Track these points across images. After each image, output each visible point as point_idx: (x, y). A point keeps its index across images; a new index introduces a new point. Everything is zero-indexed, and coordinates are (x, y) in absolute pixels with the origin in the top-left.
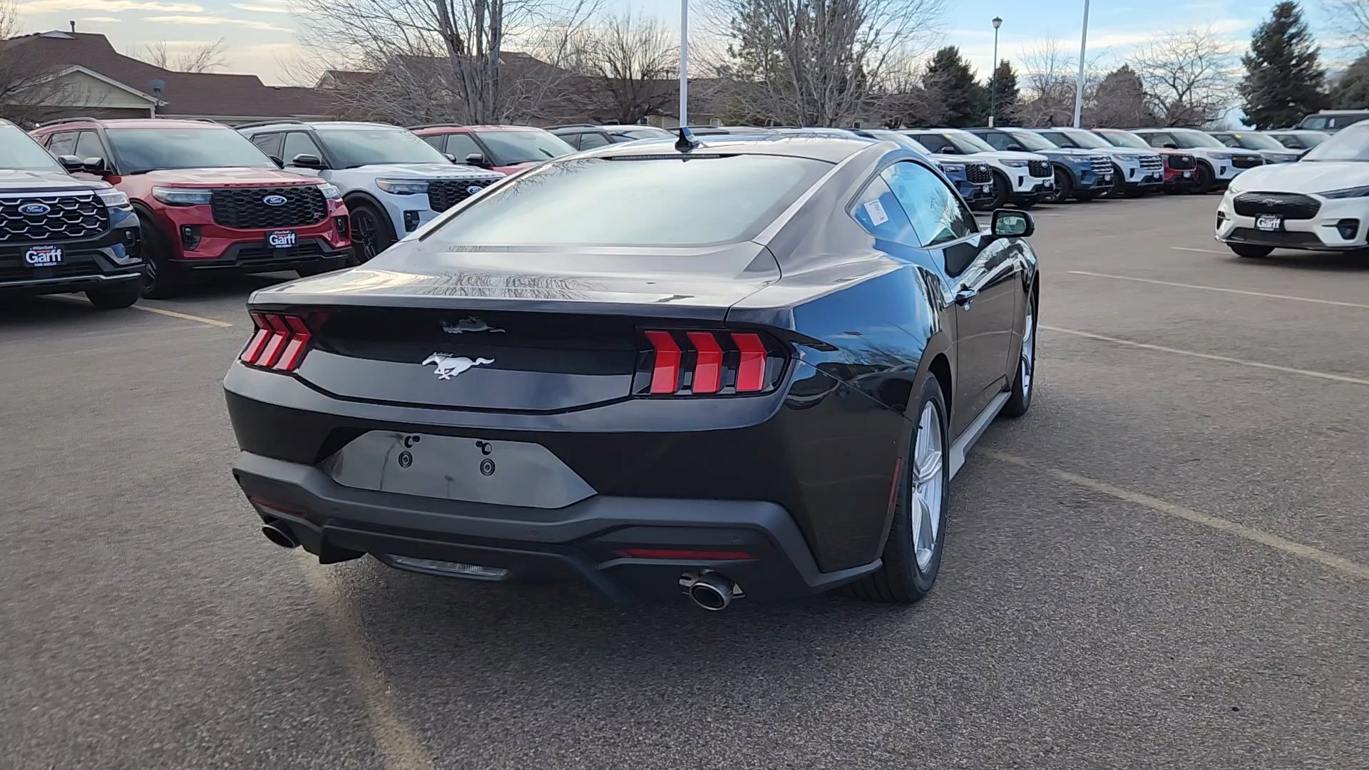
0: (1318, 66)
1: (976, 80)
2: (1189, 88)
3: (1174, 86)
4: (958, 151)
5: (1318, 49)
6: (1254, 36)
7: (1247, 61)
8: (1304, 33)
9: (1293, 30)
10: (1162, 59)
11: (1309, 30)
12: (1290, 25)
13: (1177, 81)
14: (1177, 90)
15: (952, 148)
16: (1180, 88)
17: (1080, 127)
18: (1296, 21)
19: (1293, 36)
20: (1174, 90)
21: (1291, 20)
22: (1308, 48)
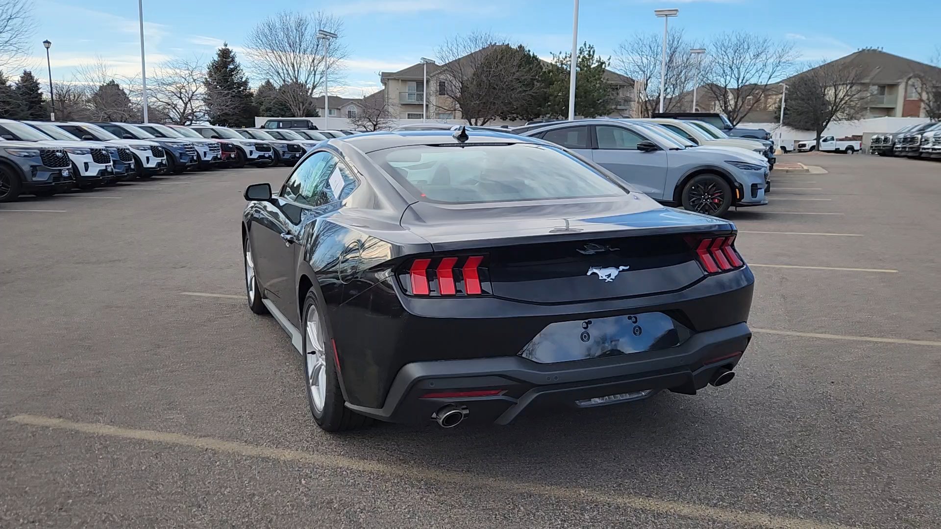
0: (250, 89)
1: (8, 84)
2: (189, 100)
3: (181, 98)
4: (95, 138)
5: (247, 78)
6: (209, 68)
7: (207, 84)
8: (238, 69)
9: (232, 67)
10: (170, 80)
11: (241, 67)
12: (230, 62)
13: (182, 95)
14: (183, 100)
15: (90, 137)
16: (184, 99)
18: (233, 61)
19: (232, 70)
20: (180, 100)
21: (229, 60)
22: (242, 78)
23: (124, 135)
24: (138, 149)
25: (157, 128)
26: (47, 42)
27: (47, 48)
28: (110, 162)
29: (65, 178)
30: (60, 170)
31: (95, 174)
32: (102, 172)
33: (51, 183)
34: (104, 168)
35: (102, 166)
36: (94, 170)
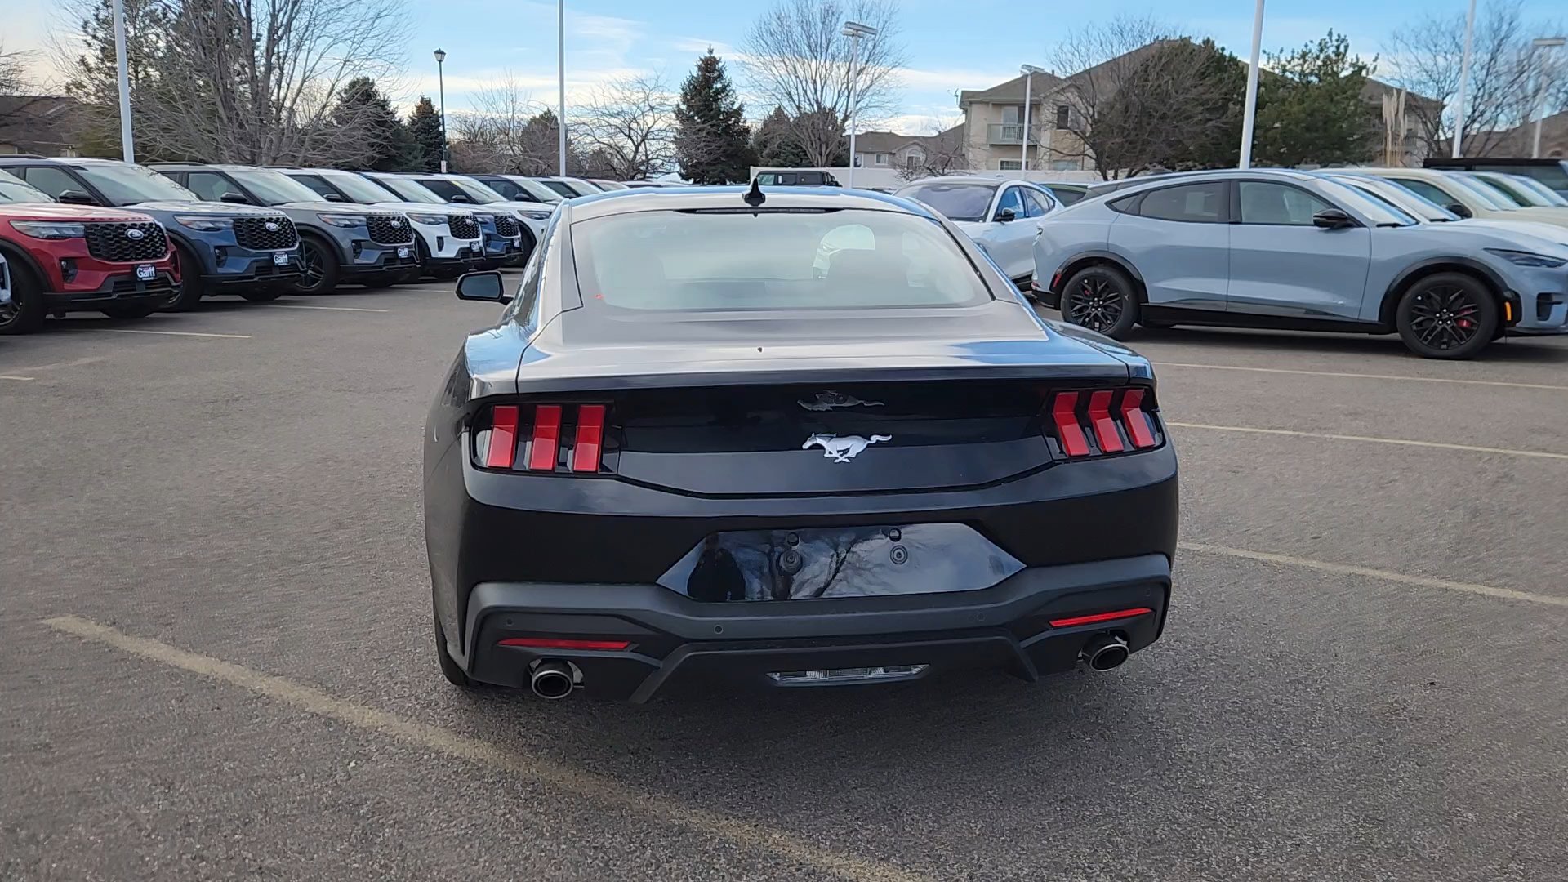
0: (744, 122)
2: (643, 140)
3: (629, 137)
4: (469, 200)
5: (742, 105)
6: (683, 89)
7: (679, 113)
8: (728, 89)
9: (719, 85)
10: (617, 108)
11: (733, 87)
12: (715, 79)
13: (632, 132)
14: (632, 140)
15: (464, 197)
16: (634, 138)
17: (567, 176)
18: (720, 76)
19: (718, 92)
20: (630, 141)
21: (715, 75)
22: (733, 104)
23: (517, 195)
24: (531, 217)
25: (569, 185)
26: (440, 52)
27: (440, 61)
28: (477, 237)
29: (403, 260)
30: (396, 248)
31: (452, 255)
32: (465, 252)
33: (381, 267)
34: (468, 246)
35: (465, 243)
36: (452, 249)
